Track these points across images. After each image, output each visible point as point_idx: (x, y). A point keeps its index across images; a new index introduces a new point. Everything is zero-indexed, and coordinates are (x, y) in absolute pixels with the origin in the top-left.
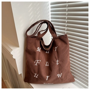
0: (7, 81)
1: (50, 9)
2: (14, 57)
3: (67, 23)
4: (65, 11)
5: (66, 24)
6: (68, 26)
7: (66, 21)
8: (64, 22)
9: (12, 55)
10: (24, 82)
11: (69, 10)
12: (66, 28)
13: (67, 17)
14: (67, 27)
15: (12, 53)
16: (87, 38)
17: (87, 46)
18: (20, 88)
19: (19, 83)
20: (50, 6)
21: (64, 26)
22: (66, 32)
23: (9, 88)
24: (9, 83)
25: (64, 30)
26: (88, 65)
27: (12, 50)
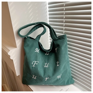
1: (48, 9)
2: (11, 58)
4: (62, 10)
5: (64, 24)
6: (66, 26)
7: (64, 20)
9: (10, 56)
10: (22, 85)
12: (64, 28)
13: (64, 16)
14: (64, 26)
15: (9, 54)
18: (18, 91)
19: (17, 86)
20: (48, 6)
22: (64, 32)
23: (7, 91)
25: (62, 29)
27: (9, 51)
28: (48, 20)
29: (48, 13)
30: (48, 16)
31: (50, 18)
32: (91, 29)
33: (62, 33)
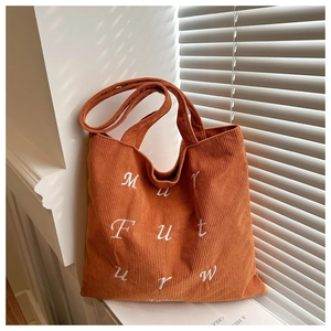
0: (29, 293)
2: (46, 204)
3: (235, 83)
4: (228, 37)
5: (234, 88)
6: (239, 95)
7: (234, 74)
8: (227, 80)
9: (41, 198)
11: (242, 37)
12: (233, 101)
13: (234, 60)
14: (234, 97)
15: (38, 189)
16: (321, 139)
17: (322, 171)
20: (177, 21)
21: (226, 93)
22: (233, 115)
23: (38, 323)
24: (37, 301)
25: (226, 106)
26: (323, 243)
27: (39, 179)
28: (178, 70)
29: (178, 46)
30: (178, 58)
31: (184, 64)
32: (324, 110)
33: (226, 119)
